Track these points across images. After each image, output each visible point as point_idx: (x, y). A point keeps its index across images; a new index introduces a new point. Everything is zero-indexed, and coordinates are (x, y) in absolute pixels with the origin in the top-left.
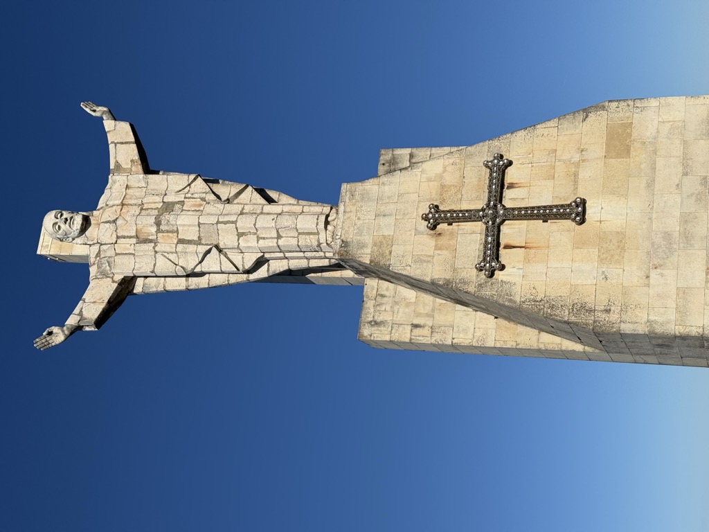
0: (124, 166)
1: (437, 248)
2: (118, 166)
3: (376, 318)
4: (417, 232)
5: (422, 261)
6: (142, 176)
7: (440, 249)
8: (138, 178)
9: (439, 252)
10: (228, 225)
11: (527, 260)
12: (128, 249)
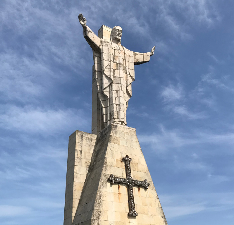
0: (136, 56)
1: (117, 160)
2: (136, 54)
3: (84, 137)
4: (121, 153)
5: (112, 154)
6: (134, 61)
7: (117, 161)
8: (133, 60)
9: (116, 161)
10: (120, 87)
11: (115, 194)
12: (111, 52)
